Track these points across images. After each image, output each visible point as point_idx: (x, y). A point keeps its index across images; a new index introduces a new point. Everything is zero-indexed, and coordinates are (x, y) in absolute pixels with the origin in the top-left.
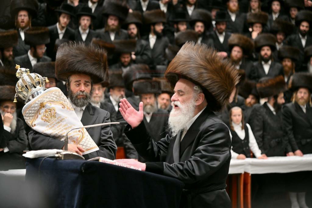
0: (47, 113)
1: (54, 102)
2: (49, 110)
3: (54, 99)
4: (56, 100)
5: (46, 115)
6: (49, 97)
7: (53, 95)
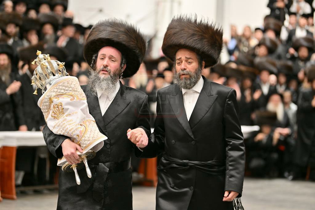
0: (55, 110)
1: (62, 95)
2: (57, 106)
3: (63, 91)
4: (65, 92)
5: (55, 111)
6: (56, 90)
7: (61, 87)
